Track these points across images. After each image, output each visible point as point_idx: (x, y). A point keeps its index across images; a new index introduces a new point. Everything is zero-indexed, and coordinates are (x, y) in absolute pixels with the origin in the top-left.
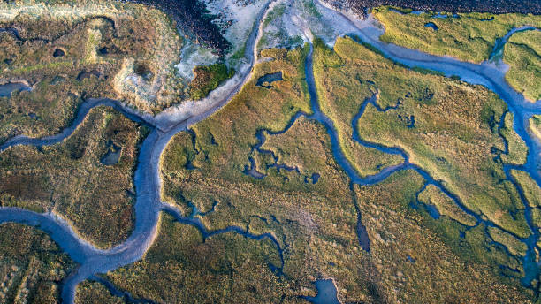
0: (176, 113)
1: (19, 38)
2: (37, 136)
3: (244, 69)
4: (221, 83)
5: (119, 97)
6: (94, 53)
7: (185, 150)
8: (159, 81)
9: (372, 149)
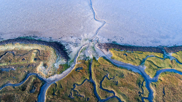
0: (52, 78)
1: (14, 54)
2: (14, 83)
3: (73, 66)
4: (66, 70)
5: (38, 73)
6: (33, 60)
7: (53, 89)
8: (49, 69)
9: (105, 91)
